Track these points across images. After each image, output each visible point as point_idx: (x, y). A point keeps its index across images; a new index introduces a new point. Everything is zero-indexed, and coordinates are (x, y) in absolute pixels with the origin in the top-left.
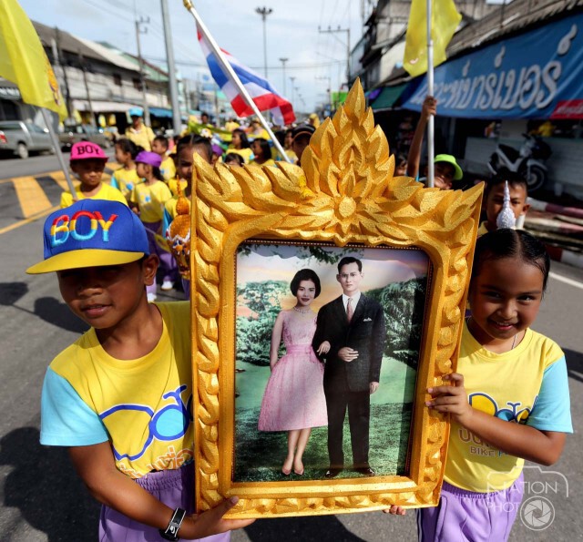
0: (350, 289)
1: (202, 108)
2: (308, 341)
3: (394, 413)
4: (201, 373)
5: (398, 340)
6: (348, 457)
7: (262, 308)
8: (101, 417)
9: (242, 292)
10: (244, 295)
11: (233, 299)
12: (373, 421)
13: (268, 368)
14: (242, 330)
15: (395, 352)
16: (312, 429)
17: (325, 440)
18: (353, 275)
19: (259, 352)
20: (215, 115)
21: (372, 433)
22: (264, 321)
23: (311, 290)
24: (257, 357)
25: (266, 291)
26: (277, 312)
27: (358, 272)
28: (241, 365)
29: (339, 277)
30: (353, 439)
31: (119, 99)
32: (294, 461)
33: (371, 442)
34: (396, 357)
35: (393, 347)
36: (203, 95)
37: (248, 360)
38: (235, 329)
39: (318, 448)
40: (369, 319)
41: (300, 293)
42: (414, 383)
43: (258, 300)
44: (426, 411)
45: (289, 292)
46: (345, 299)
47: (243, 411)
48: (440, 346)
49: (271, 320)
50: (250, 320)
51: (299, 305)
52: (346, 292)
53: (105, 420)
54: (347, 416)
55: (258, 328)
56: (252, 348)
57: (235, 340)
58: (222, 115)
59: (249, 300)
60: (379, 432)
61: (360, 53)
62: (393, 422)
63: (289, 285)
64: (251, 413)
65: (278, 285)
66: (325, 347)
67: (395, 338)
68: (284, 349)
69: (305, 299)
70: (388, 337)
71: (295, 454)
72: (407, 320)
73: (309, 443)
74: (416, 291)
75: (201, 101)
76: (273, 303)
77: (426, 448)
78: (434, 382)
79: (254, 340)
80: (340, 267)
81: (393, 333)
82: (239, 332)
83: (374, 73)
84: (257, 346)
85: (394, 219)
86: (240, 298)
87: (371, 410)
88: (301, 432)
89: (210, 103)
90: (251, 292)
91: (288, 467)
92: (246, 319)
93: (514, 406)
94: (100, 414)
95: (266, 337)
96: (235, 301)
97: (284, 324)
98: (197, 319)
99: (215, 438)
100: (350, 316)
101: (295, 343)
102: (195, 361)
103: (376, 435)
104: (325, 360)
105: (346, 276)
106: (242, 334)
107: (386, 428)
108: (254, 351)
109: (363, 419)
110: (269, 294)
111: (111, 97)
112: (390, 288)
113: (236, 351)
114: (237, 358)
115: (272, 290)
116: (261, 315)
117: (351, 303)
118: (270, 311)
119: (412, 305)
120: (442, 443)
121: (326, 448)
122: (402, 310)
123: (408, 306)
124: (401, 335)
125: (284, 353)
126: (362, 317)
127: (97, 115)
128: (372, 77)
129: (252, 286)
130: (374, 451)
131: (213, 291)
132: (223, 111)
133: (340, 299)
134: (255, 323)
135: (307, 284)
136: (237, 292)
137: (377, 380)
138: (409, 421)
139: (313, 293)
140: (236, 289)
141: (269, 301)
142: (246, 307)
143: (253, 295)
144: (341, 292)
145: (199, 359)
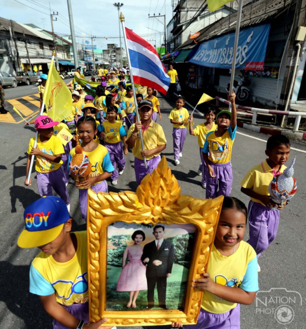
0: (159, 237)
1: (85, 59)
2: (139, 258)
3: (178, 285)
4: (91, 273)
5: (181, 257)
6: (156, 302)
7: (119, 245)
8: (52, 285)
9: (110, 239)
10: (111, 240)
11: (105, 242)
12: (168, 288)
13: (121, 268)
14: (110, 254)
15: (179, 262)
16: (140, 291)
17: (146, 295)
18: (160, 232)
19: (117, 262)
20: (92, 62)
21: (168, 293)
22: (120, 250)
23: (141, 238)
24: (116, 264)
25: (121, 239)
26: (126, 247)
27: (163, 231)
28: (109, 267)
29: (154, 233)
30: (159, 295)
31: (43, 57)
32: (133, 303)
33: (167, 296)
34: (180, 264)
35: (178, 260)
36: (86, 51)
37: (113, 265)
38: (107, 253)
39: (143, 298)
40: (167, 249)
41: (136, 239)
42: (188, 274)
43: (117, 242)
44: (192, 288)
45: (131, 239)
46: (156, 242)
47: (110, 284)
48: (199, 263)
49: (123, 250)
50: (114, 250)
51: (135, 244)
52: (157, 239)
53: (54, 286)
54: (156, 286)
55: (117, 253)
56: (114, 260)
57: (107, 257)
58: (96, 62)
59: (113, 242)
60: (171, 292)
61: (171, 27)
62: (177, 289)
63: (131, 237)
64: (113, 284)
65: (126, 236)
66: (147, 260)
67: (179, 256)
68: (128, 261)
69: (138, 242)
70: (176, 256)
71: (133, 300)
72: (185, 249)
73: (139, 296)
74: (190, 238)
75: (85, 55)
76: (124, 243)
77: (191, 302)
78: (196, 277)
79: (115, 257)
80: (154, 229)
81: (178, 255)
82: (108, 254)
83: (179, 39)
84: (116, 260)
85: (179, 214)
86: (109, 242)
87: (167, 284)
88: (135, 292)
89: (89, 56)
90: (114, 239)
91: (129, 305)
92: (112, 250)
93: (235, 280)
94: (52, 283)
95: (120, 256)
96: (107, 243)
97: (128, 251)
98: (90, 254)
99: (97, 297)
100: (159, 248)
101: (133, 258)
102: (89, 268)
103: (170, 294)
104: (147, 265)
105: (157, 233)
106: (110, 255)
107: (174, 291)
108: (115, 261)
109: (164, 287)
110: (122, 240)
111: (38, 56)
112: (178, 237)
113: (107, 262)
114: (107, 264)
115: (123, 238)
116: (118, 248)
117: (159, 243)
118: (123, 246)
119: (187, 243)
120: (199, 300)
121: (146, 298)
122: (183, 246)
123: (186, 244)
124: (182, 255)
125: (128, 262)
126: (164, 249)
127: (33, 66)
128: (178, 41)
129: (115, 237)
130: (168, 300)
131: (97, 242)
132: (96, 60)
133: (154, 242)
134: (116, 251)
135: (139, 236)
136: (108, 239)
137: (170, 273)
138: (185, 289)
139: (142, 240)
140: (107, 238)
141: (122, 242)
142: (112, 245)
143: (115, 240)
144: (155, 239)
145: (91, 268)
